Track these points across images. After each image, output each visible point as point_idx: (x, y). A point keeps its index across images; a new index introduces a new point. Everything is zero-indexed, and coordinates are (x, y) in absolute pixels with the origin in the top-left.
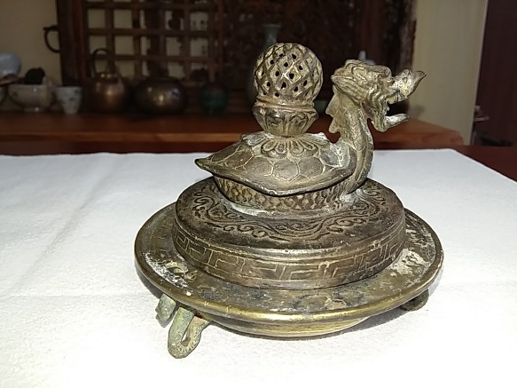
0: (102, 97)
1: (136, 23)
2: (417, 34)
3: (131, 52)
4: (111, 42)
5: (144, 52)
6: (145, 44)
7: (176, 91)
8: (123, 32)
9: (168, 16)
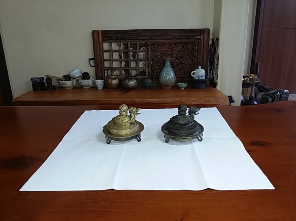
0: (111, 84)
1: (121, 57)
2: (220, 59)
3: (118, 66)
4: (112, 64)
5: (123, 66)
6: (123, 63)
7: (135, 81)
8: (115, 60)
9: (132, 54)
